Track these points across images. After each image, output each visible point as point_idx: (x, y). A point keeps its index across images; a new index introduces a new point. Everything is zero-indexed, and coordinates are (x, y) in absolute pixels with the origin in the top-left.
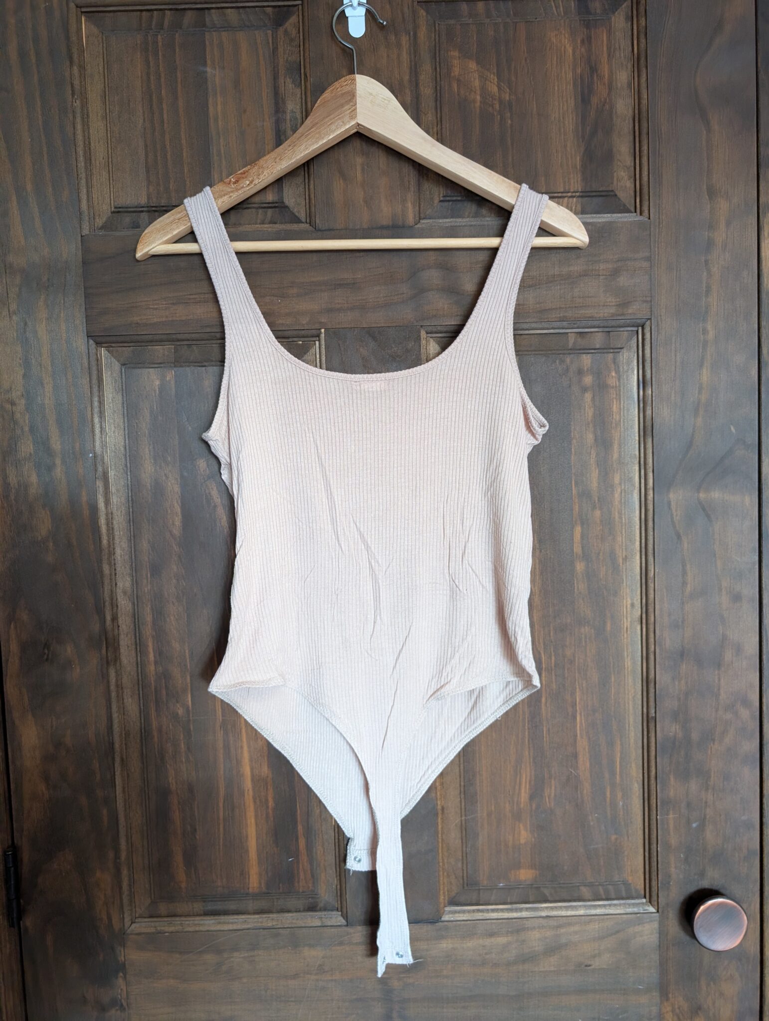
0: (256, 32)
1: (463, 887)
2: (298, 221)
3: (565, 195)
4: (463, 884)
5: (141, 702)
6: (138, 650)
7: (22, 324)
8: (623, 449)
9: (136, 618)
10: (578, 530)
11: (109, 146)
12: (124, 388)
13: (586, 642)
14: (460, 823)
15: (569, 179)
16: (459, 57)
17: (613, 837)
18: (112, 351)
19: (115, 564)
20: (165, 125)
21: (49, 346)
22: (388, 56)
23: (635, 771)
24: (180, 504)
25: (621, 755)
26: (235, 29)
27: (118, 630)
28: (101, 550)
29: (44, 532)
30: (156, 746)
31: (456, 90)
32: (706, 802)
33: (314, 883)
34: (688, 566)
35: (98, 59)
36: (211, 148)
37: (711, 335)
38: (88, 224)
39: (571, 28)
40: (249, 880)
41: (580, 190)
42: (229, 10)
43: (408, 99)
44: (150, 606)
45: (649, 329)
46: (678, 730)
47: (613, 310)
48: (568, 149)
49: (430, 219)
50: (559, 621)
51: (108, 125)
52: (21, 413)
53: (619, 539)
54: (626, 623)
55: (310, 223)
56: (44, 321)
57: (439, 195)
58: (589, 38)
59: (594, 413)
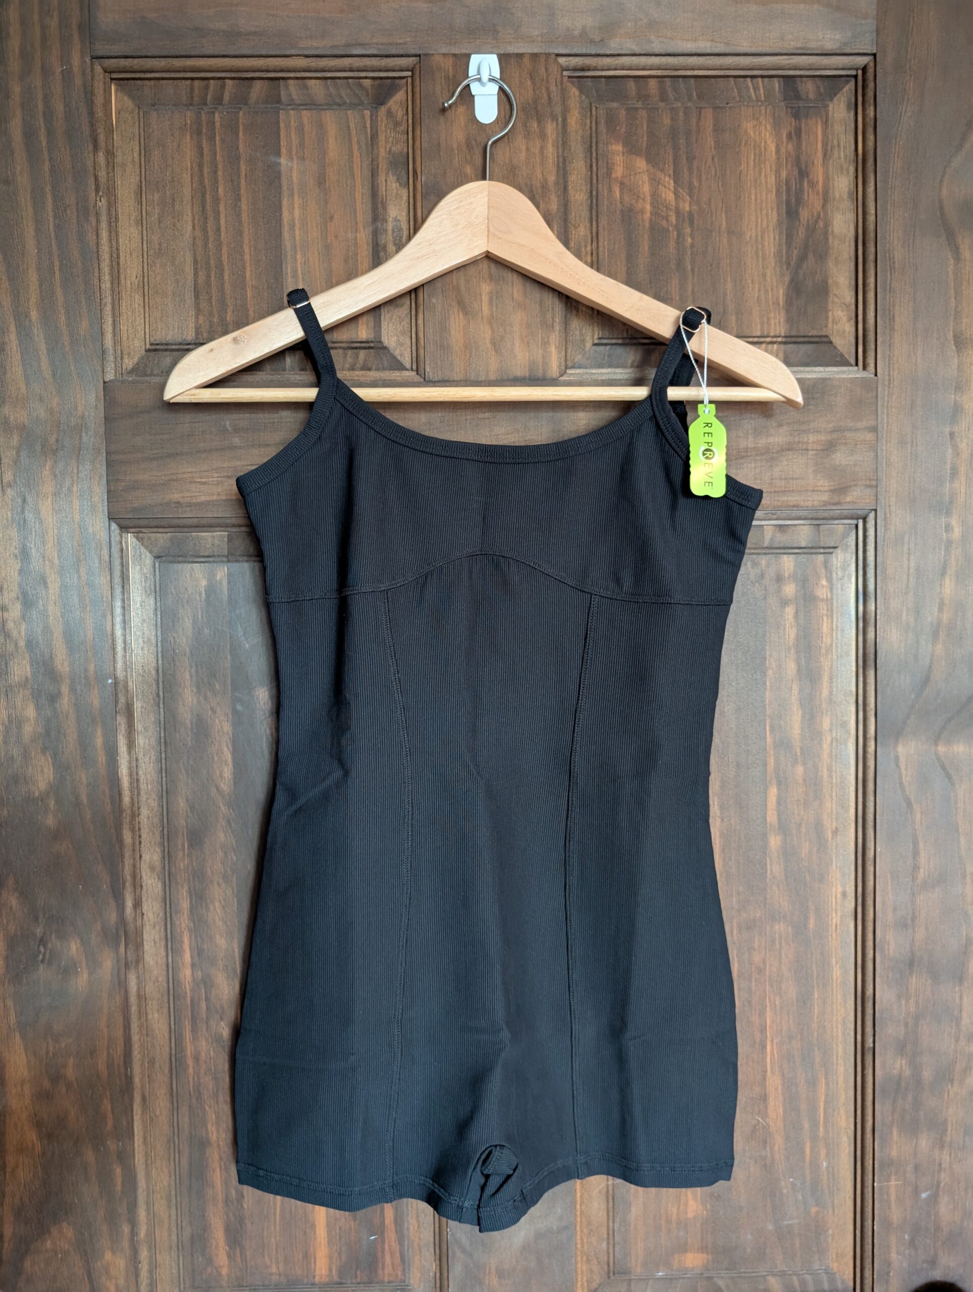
0: (349, 112)
1: (609, 1277)
2: (402, 367)
3: (762, 340)
4: (609, 1272)
5: (172, 1019)
6: (169, 947)
7: (19, 500)
8: (834, 684)
9: (168, 903)
10: (773, 792)
11: (145, 261)
12: (158, 589)
13: (780, 944)
14: (605, 1189)
15: (768, 319)
16: (623, 153)
17: (814, 1210)
18: (142, 539)
19: (139, 829)
20: (222, 234)
21: (56, 531)
22: (528, 149)
23: (844, 1121)
24: (231, 749)
25: (826, 1099)
26: (320, 107)
27: (142, 918)
28: (121, 811)
29: (42, 785)
30: (191, 1080)
31: (618, 196)
32: (940, 1165)
33: (404, 1270)
34: (921, 845)
35: (132, 143)
36: (284, 266)
37: (957, 533)
38: (113, 365)
39: (774, 117)
40: (315, 1262)
41: (783, 334)
42: (313, 81)
43: (554, 206)
44: (186, 888)
45: (873, 523)
46: (904, 1065)
47: (825, 497)
48: (768, 279)
49: (580, 367)
50: (745, 915)
51: (145, 232)
52: (15, 622)
53: (828, 805)
54: (835, 919)
55: (417, 371)
56: (50, 497)
57: (593, 336)
58: (798, 132)
59: (797, 634)
